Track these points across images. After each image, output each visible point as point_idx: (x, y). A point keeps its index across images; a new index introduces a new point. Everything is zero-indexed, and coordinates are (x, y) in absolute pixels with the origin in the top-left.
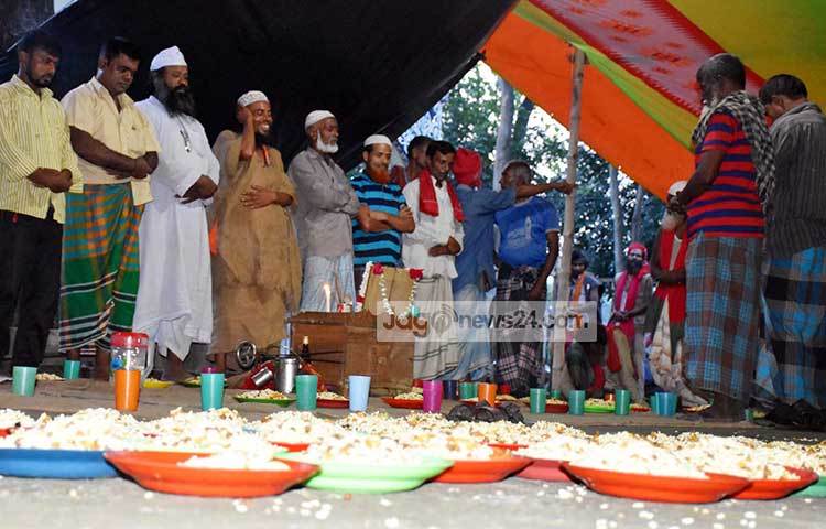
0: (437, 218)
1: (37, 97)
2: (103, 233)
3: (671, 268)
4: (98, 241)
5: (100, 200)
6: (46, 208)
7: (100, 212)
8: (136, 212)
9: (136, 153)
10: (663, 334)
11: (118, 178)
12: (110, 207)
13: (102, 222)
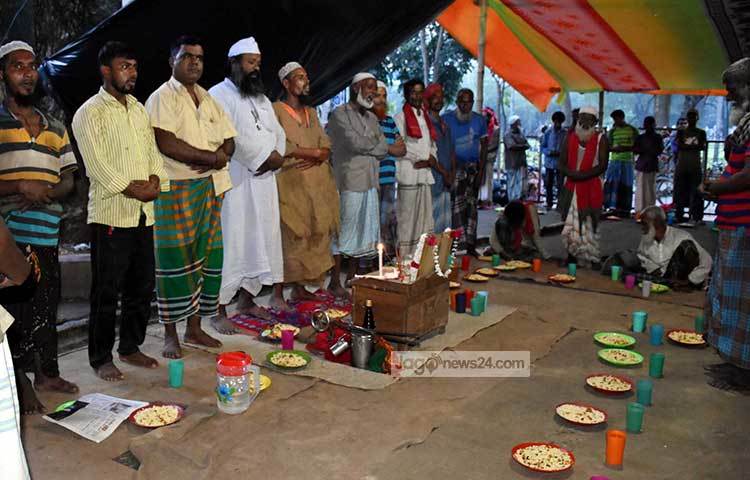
0: (420, 140)
1: (124, 108)
2: (190, 224)
3: (578, 168)
4: (185, 231)
5: (185, 195)
6: (138, 216)
7: (186, 206)
8: (218, 201)
9: (215, 144)
10: (574, 217)
11: (200, 173)
12: (194, 200)
13: (188, 214)
